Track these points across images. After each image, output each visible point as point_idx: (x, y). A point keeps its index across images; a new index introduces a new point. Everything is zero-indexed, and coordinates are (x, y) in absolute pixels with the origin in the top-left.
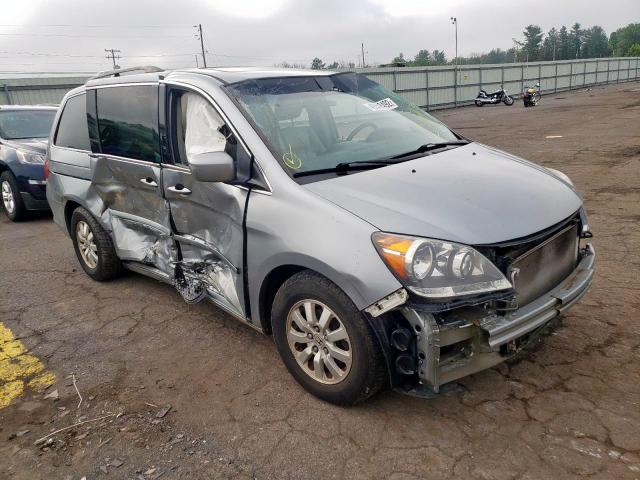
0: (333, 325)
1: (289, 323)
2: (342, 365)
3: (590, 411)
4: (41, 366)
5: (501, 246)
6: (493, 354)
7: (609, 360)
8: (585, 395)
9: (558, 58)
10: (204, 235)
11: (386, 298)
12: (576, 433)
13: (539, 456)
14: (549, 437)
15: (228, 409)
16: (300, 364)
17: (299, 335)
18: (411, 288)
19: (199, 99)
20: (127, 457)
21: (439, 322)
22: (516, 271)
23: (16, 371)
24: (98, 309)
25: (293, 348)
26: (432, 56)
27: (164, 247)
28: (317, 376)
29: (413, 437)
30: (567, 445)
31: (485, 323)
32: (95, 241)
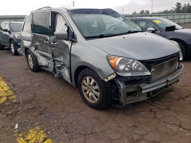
0: (94, 84)
1: (82, 84)
2: (97, 97)
3: (176, 116)
4: (13, 93)
5: (148, 61)
6: (144, 96)
7: (185, 102)
8: (175, 112)
9: (186, 13)
10: (61, 58)
11: (109, 76)
12: (170, 122)
13: (156, 128)
14: (161, 123)
15: (63, 108)
16: (85, 96)
17: (85, 87)
18: (117, 73)
19: (61, 16)
20: (31, 119)
21: (126, 84)
22: (153, 69)
23: (6, 94)
24: (32, 79)
25: (83, 92)
26: (145, 12)
27: (51, 61)
28: (90, 100)
29: (117, 120)
30: (166, 126)
31: (141, 86)
32: (32, 60)
